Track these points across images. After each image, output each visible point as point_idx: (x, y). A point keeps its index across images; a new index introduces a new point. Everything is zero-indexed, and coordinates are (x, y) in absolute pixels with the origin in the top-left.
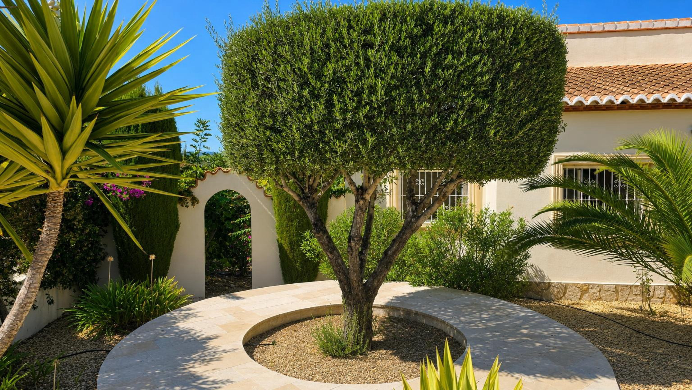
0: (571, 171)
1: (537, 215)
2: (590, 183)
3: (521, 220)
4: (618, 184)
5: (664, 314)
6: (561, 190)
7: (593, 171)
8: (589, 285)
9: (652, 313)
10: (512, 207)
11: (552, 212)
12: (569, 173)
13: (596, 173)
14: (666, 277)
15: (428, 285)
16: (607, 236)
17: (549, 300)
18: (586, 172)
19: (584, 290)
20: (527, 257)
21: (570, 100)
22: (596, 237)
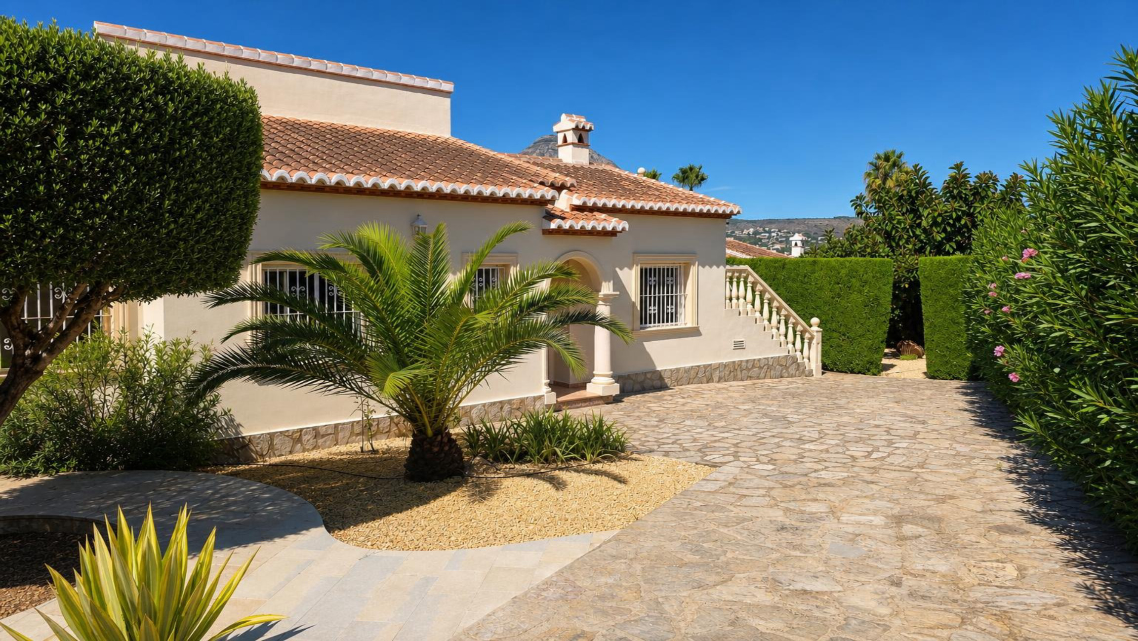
0: (273, 274)
1: (227, 338)
2: (298, 289)
3: (204, 348)
4: (333, 291)
5: (388, 450)
6: (260, 305)
7: (302, 274)
8: (301, 430)
9: (374, 451)
10: (194, 332)
11: (249, 333)
12: (271, 277)
13: (307, 275)
14: (381, 402)
15: (46, 472)
16: (317, 361)
17: (249, 460)
18: (292, 275)
19: (296, 438)
20: (214, 403)
21: (271, 174)
22: (305, 363)
